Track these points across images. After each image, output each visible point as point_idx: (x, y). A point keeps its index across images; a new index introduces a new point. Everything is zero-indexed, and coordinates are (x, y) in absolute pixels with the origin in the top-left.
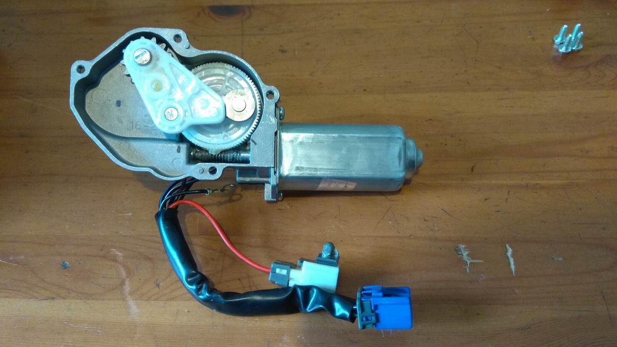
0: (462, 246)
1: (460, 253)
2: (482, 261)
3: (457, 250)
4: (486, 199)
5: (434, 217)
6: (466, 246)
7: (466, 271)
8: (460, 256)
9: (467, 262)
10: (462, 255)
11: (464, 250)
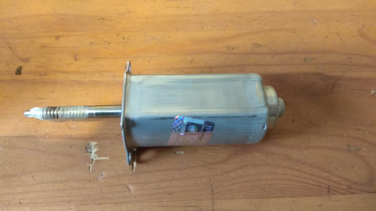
1: (89, 150)
2: (108, 158)
6: (97, 143)
7: (89, 170)
8: (88, 154)
9: (93, 160)
10: (90, 152)
11: (94, 148)
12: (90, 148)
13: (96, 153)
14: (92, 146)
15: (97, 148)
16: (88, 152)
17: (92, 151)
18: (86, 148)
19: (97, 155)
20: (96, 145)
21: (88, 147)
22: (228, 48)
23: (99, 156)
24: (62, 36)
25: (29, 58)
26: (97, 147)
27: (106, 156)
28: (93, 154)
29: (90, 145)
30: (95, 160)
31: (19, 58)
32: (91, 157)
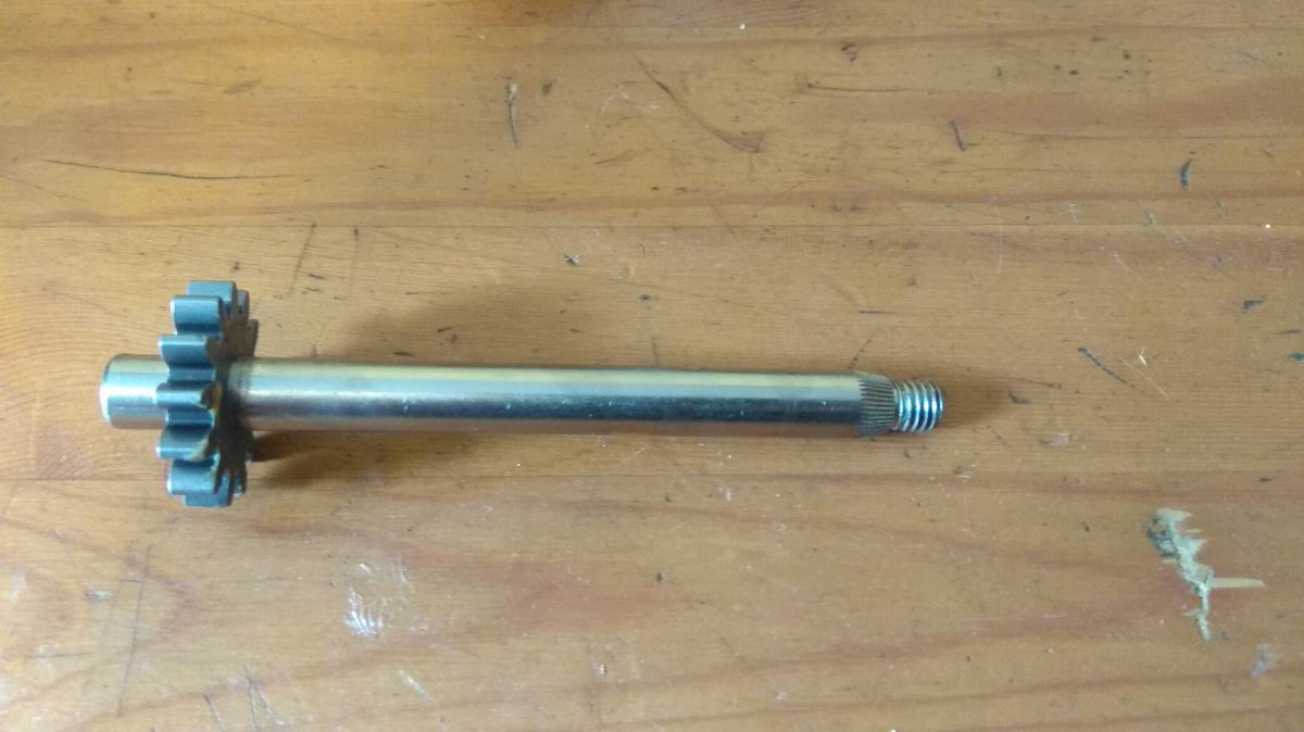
0: (1173, 517)
1: (1166, 546)
2: (1260, 583)
3: (1155, 533)
4: (1247, 304)
5: (1051, 386)
6: (1189, 514)
7: (1200, 632)
8: (1168, 561)
9: (1197, 589)
10: (1175, 555)
11: (1183, 536)
12: (1166, 534)
13: (1200, 557)
14: (1172, 524)
15: (1196, 537)
16: (1167, 554)
17: (1182, 550)
18: (1150, 535)
19: (1206, 568)
20: (1188, 524)
21: (1154, 530)
23: (1219, 573)
24: (868, 43)
25: (761, 135)
26: (1197, 531)
27: (1252, 576)
28: (1190, 560)
29: (1161, 523)
30: (1204, 589)
31: (718, 133)
32: (1187, 577)
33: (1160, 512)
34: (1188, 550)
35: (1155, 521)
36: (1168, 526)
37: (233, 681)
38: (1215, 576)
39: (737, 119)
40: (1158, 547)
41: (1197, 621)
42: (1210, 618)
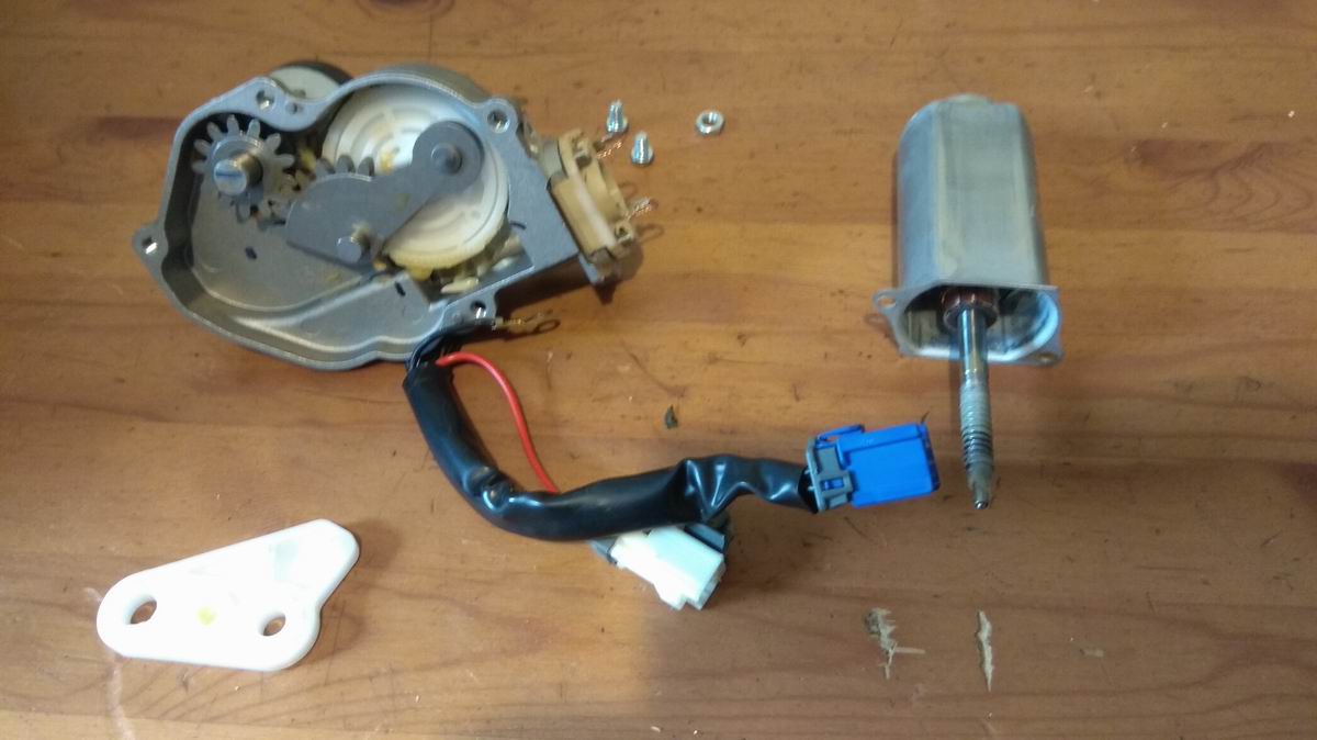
0: (881, 613)
1: (874, 628)
2: (922, 652)
3: (869, 622)
6: (889, 612)
7: (885, 675)
8: (873, 636)
9: (887, 653)
10: (879, 633)
11: (885, 623)
12: (875, 622)
13: (892, 636)
14: (880, 619)
15: (891, 625)
16: (873, 633)
17: (882, 631)
18: (866, 622)
19: (894, 641)
20: (887, 617)
21: (870, 619)
22: (1176, 385)
23: (900, 645)
24: (753, 334)
25: (685, 388)
26: (892, 621)
27: (917, 646)
28: (886, 636)
29: (874, 616)
30: (891, 652)
31: (661, 385)
32: (883, 646)
33: (874, 610)
34: (886, 631)
35: (870, 615)
36: (877, 617)
37: (384, 670)
38: (899, 645)
39: (673, 377)
40: (869, 629)
41: (884, 669)
42: (890, 667)
